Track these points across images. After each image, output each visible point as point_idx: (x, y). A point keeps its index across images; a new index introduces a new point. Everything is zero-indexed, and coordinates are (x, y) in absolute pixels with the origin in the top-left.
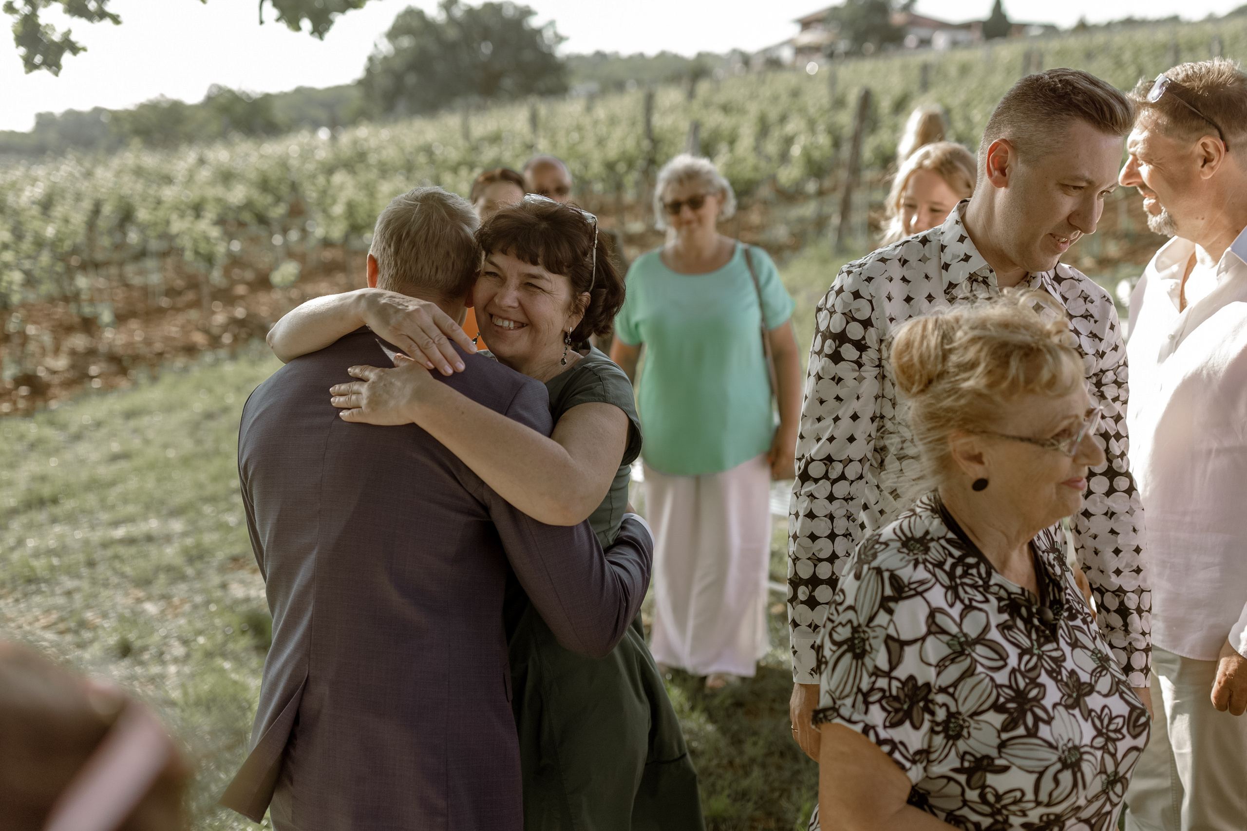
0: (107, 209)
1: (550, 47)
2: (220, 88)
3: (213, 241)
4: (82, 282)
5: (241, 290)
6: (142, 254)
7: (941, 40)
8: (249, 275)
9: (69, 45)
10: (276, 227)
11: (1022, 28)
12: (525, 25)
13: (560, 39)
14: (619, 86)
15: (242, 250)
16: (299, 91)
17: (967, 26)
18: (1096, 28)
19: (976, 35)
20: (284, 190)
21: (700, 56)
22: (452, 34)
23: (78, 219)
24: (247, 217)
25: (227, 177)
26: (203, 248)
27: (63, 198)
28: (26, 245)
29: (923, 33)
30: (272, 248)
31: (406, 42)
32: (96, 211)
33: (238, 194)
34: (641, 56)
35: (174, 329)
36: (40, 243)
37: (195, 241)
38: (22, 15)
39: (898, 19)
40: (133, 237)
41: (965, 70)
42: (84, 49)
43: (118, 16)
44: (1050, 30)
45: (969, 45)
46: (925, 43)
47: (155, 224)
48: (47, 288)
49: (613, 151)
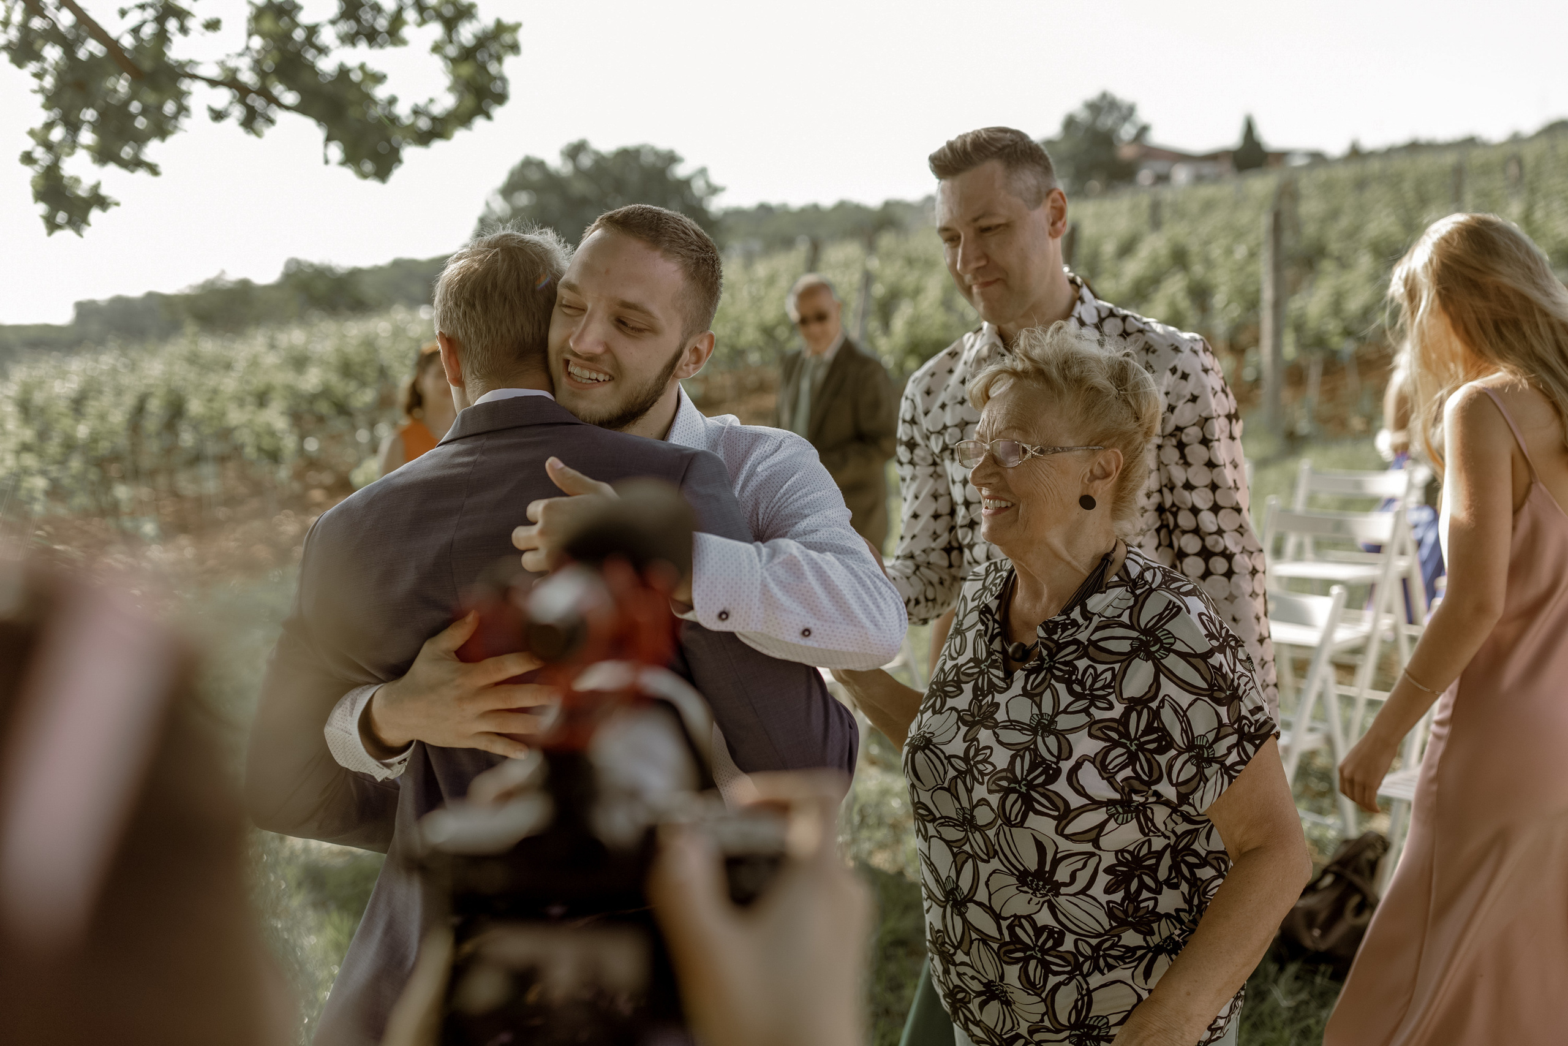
0: (155, 405)
1: (700, 200)
2: (298, 262)
3: (279, 435)
4: (122, 492)
5: (317, 495)
6: (196, 459)
7: (1181, 175)
8: (327, 478)
9: (100, 201)
10: (361, 419)
11: (1281, 157)
12: (669, 175)
13: (714, 190)
14: (787, 243)
15: (320, 450)
16: (398, 264)
17: (1213, 157)
18: (1372, 154)
19: (1226, 166)
20: (371, 374)
21: (888, 205)
22: (580, 188)
23: (118, 418)
24: (323, 407)
25: (299, 362)
26: (267, 443)
27: (100, 392)
28: (53, 447)
29: (1160, 167)
30: (356, 444)
31: (523, 199)
32: (140, 409)
33: (312, 380)
34: (816, 208)
35: (232, 544)
36: (70, 445)
37: (258, 435)
38: (42, 166)
39: (1127, 152)
40: (187, 438)
41: (1208, 206)
42: (117, 204)
43: (156, 166)
44: (1317, 158)
45: (1217, 179)
46: (1163, 179)
47: (211, 418)
48: (81, 500)
49: (770, 314)
